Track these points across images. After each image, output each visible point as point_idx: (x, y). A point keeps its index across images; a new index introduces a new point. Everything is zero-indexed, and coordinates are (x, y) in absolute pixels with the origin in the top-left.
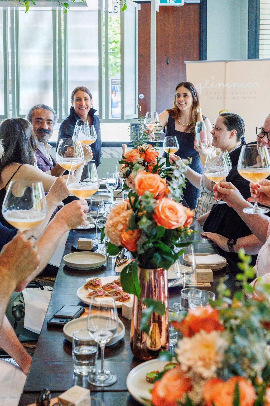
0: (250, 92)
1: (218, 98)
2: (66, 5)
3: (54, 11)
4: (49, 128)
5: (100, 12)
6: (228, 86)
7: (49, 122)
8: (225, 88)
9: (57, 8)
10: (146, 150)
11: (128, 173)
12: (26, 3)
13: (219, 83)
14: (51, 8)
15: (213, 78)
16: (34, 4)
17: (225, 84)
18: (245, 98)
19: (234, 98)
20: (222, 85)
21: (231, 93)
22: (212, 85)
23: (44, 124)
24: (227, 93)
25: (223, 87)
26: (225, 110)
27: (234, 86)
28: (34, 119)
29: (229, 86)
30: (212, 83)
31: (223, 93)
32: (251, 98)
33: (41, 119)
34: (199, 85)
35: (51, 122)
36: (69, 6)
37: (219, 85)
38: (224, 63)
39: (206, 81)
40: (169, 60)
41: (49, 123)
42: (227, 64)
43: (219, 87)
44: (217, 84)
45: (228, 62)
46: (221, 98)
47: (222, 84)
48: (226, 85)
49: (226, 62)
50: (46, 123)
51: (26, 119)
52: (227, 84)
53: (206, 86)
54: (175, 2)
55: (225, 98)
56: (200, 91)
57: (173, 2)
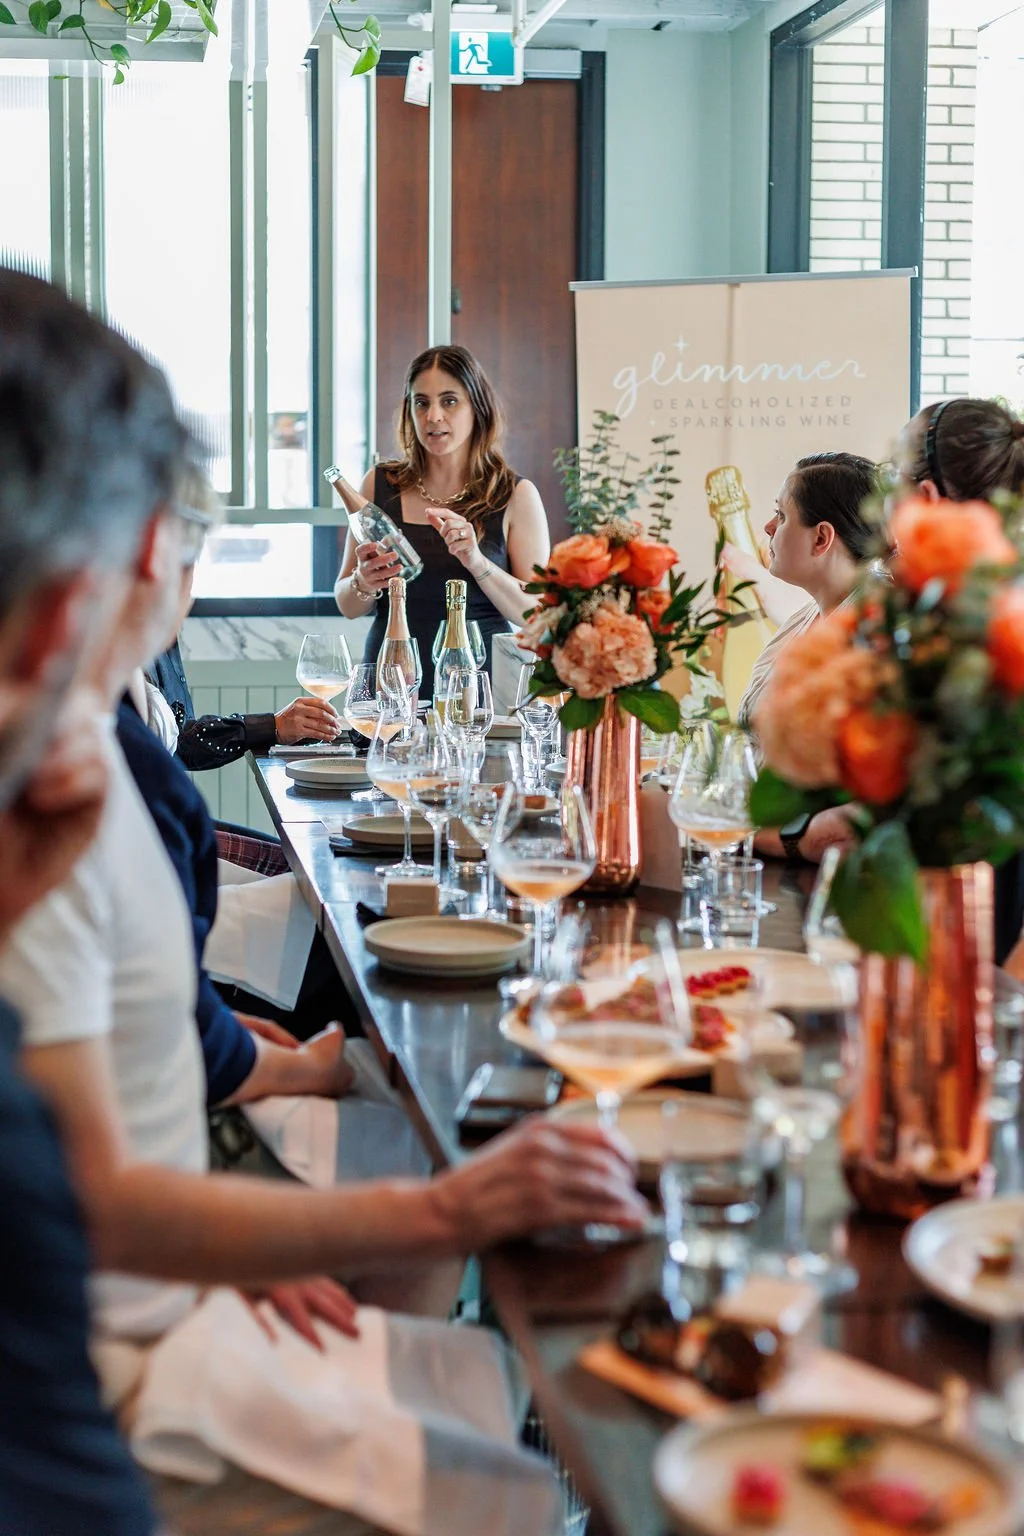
0: (828, 400)
1: (700, 422)
2: (118, 52)
5: (236, 87)
6: (740, 378)
8: (728, 385)
10: (633, 536)
11: (567, 626)
13: (707, 367)
15: (681, 345)
17: (728, 369)
18: (806, 421)
19: (765, 421)
20: (717, 373)
21: (752, 402)
22: (678, 372)
24: (737, 403)
25: (723, 378)
26: (728, 468)
27: (764, 378)
29: (744, 376)
30: (680, 366)
31: (720, 404)
32: (832, 420)
34: (626, 376)
36: (130, 59)
37: (703, 373)
38: (724, 287)
39: (656, 360)
40: (459, 296)
42: (738, 292)
43: (707, 378)
44: (701, 369)
45: (743, 285)
46: (714, 422)
47: (716, 367)
48: (732, 372)
49: (734, 284)
52: (739, 369)
53: (653, 375)
54: (491, 71)
55: (727, 421)
56: (629, 397)
57: (483, 69)
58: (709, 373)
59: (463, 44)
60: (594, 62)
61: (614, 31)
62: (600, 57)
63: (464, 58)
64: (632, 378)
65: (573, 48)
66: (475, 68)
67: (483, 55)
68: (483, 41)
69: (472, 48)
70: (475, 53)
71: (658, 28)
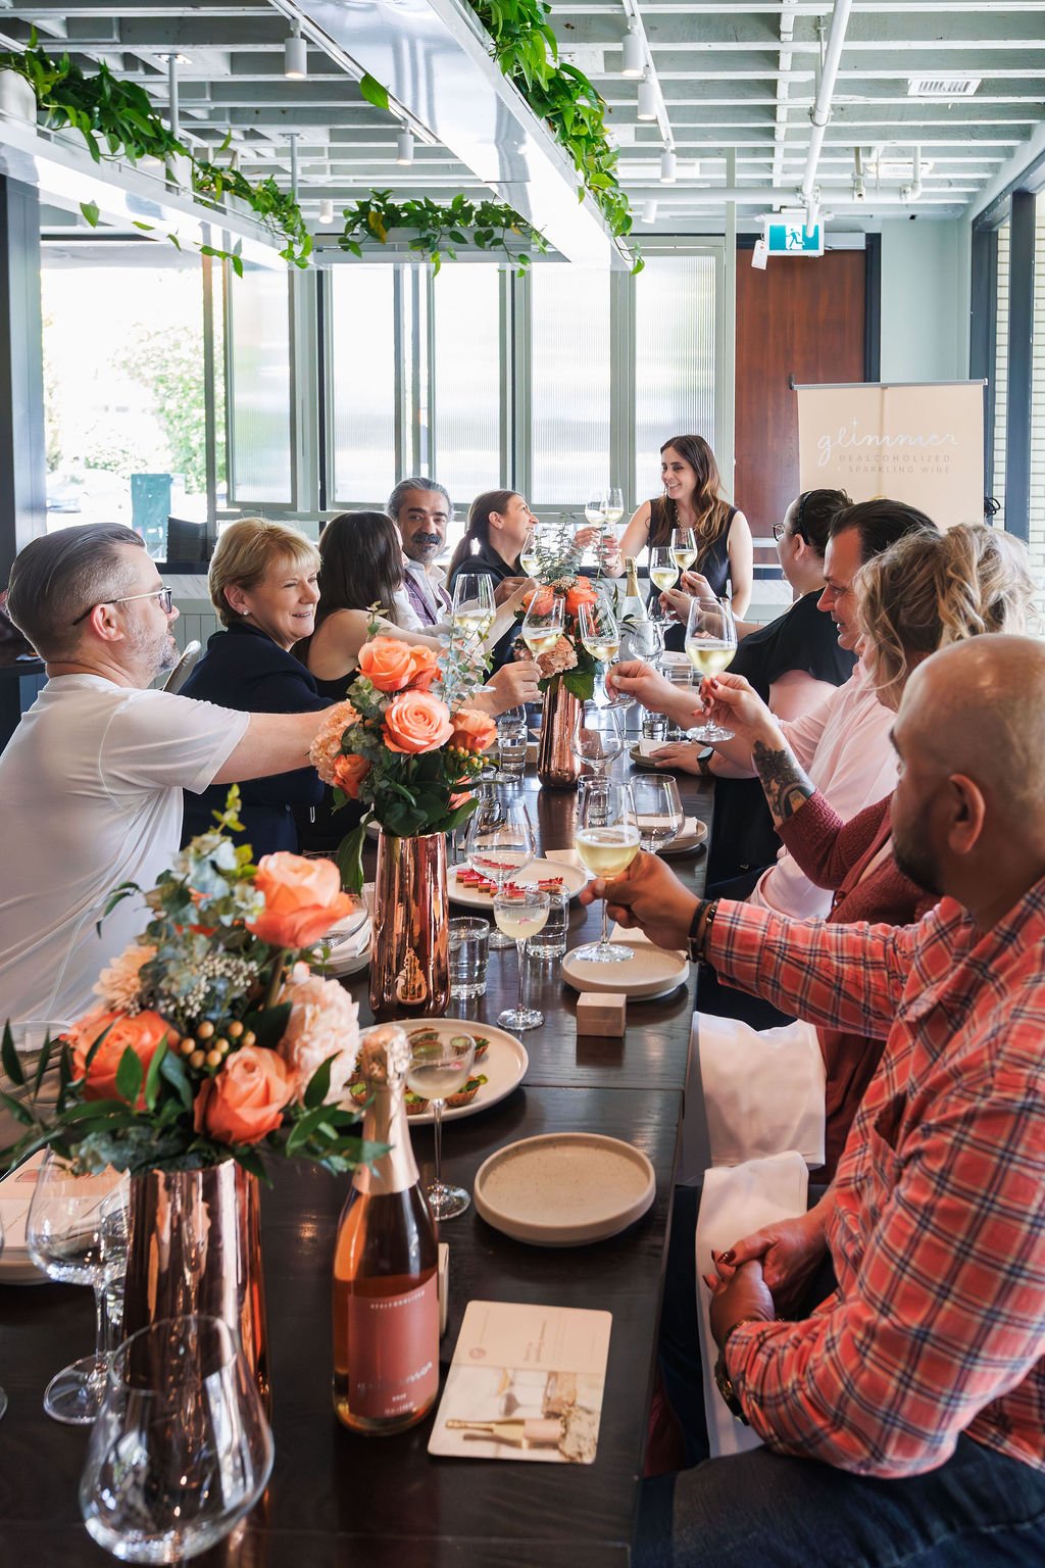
0: (937, 457)
1: (866, 469)
2: (523, 258)
3: (502, 273)
4: (438, 533)
6: (888, 444)
7: (438, 517)
8: (881, 448)
9: (509, 267)
12: (434, 256)
13: (870, 436)
14: (497, 265)
15: (855, 423)
16: (452, 256)
17: (881, 439)
18: (924, 470)
19: (902, 469)
20: (875, 440)
21: (894, 458)
22: (854, 439)
23: (428, 524)
24: (886, 458)
25: (878, 444)
27: (901, 443)
28: (403, 510)
29: (890, 443)
30: (854, 435)
31: (877, 458)
32: (939, 470)
33: (420, 510)
34: (825, 441)
35: (443, 518)
36: (530, 262)
37: (867, 440)
38: (880, 389)
39: (843, 431)
40: (793, 376)
41: (437, 521)
42: (886, 391)
43: (869, 443)
44: (866, 437)
46: (873, 469)
47: (874, 437)
48: (884, 440)
49: (886, 387)
50: (431, 519)
51: (385, 513)
52: (887, 438)
53: (839, 441)
54: (804, 248)
55: (880, 470)
56: (825, 456)
57: (800, 246)
58: (871, 440)
59: (788, 232)
60: (874, 240)
61: (885, 221)
62: (878, 237)
63: (789, 240)
64: (828, 442)
65: (861, 231)
66: (795, 246)
67: (800, 239)
68: (798, 229)
69: (793, 235)
70: (795, 237)
71: (913, 217)
